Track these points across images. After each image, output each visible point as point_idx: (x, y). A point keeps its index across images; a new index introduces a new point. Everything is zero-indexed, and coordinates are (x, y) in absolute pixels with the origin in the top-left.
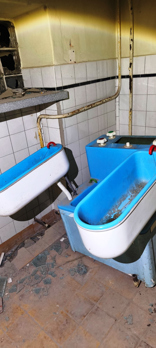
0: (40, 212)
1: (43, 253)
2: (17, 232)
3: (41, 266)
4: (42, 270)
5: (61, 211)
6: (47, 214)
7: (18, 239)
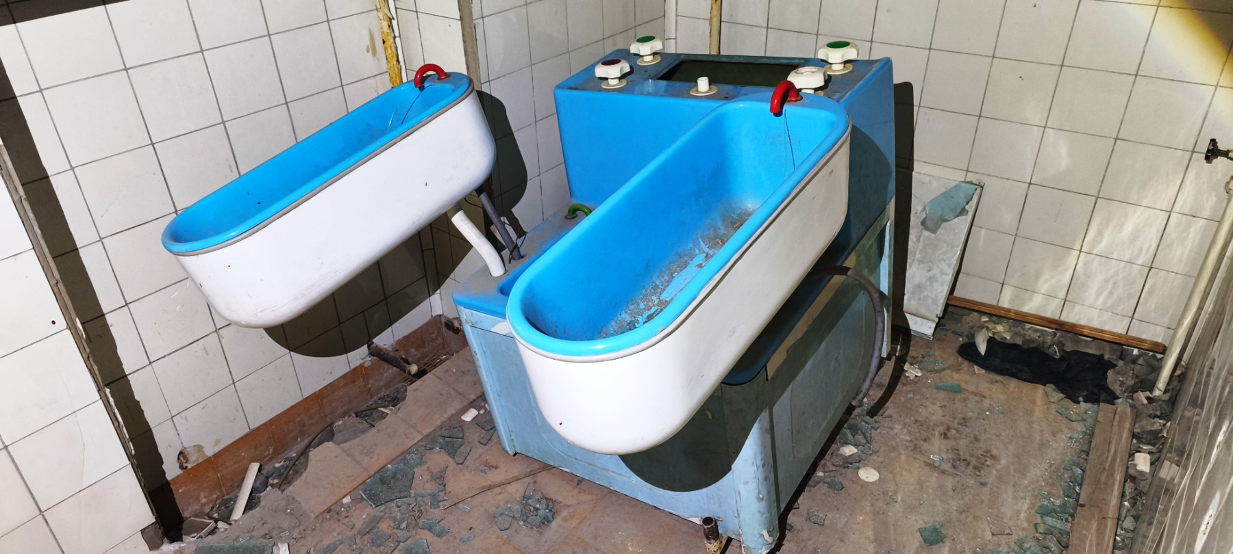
0: (391, 322)
1: (399, 459)
2: (308, 393)
3: (393, 504)
4: (399, 515)
5: (465, 314)
6: (415, 332)
7: (310, 418)
